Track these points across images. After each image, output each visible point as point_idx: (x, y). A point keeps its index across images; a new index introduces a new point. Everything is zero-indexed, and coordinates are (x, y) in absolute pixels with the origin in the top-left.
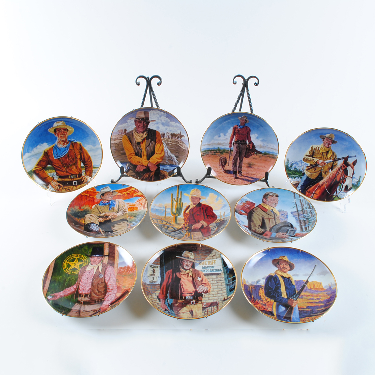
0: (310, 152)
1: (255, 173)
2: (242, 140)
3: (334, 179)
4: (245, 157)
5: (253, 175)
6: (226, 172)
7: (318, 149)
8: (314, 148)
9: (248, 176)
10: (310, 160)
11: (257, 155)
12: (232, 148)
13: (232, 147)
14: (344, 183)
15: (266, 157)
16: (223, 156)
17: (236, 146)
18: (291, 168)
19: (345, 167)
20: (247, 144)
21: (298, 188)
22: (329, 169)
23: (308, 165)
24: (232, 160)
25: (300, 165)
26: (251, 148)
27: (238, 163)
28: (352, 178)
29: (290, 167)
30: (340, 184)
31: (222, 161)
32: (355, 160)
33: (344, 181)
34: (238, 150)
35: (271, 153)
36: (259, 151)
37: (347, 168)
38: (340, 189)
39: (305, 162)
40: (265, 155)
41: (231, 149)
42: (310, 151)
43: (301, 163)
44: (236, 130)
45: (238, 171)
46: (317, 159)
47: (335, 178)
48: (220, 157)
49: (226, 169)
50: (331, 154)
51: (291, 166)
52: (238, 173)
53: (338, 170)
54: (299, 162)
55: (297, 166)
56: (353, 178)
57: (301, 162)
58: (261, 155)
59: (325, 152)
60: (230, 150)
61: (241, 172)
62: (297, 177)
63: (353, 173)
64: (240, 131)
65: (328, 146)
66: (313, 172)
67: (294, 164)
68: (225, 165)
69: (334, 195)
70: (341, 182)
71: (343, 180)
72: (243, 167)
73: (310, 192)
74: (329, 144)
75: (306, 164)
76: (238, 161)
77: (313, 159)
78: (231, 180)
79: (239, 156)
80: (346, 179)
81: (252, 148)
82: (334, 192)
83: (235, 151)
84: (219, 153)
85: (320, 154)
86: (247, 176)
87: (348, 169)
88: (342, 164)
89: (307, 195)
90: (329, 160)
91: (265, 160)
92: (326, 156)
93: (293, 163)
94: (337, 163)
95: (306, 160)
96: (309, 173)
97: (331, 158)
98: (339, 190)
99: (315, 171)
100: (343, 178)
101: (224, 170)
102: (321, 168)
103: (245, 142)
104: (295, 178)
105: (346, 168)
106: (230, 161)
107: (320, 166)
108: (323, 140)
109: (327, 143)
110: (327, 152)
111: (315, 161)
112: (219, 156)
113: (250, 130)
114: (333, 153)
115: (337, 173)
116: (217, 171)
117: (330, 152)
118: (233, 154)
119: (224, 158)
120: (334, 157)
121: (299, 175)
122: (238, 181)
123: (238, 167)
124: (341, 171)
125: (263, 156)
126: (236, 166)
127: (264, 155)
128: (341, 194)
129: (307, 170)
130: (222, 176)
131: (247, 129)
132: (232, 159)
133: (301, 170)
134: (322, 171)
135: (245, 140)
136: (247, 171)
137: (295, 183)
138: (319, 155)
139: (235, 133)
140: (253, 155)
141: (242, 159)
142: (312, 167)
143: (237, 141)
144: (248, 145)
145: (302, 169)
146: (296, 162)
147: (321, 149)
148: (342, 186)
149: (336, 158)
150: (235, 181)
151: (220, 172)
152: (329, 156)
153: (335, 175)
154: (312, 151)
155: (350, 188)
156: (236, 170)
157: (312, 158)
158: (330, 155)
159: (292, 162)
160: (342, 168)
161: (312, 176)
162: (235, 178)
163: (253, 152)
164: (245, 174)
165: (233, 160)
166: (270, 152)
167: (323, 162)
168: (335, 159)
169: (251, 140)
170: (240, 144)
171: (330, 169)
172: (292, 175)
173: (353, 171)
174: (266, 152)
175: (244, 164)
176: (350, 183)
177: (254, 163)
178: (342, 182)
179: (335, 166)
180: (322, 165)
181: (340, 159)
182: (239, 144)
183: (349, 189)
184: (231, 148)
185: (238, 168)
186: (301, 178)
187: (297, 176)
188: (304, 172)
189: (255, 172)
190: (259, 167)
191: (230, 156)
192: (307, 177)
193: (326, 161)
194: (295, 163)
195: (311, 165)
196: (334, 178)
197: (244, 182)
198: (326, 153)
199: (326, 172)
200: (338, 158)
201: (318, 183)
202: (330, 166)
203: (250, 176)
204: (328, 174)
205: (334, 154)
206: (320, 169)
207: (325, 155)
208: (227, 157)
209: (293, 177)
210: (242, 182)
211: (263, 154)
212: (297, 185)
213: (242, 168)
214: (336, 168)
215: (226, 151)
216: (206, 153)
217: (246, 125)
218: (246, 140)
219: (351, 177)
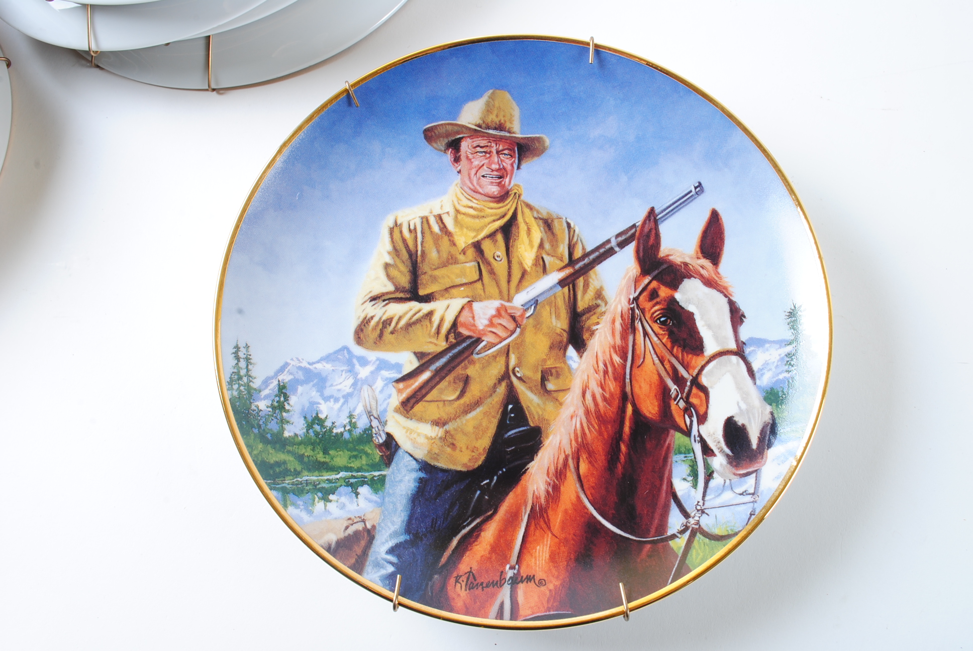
0: (387, 266)
3: (623, 410)
7: (436, 228)
8: (413, 231)
10: (409, 325)
14: (702, 419)
18: (283, 421)
19: (664, 292)
21: (369, 568)
22: (558, 348)
23: (398, 366)
25: (343, 383)
28: (740, 352)
29: (268, 418)
30: (678, 438)
32: (706, 216)
33: (694, 400)
37: (678, 296)
38: (694, 474)
39: (372, 355)
42: (388, 259)
43: (351, 371)
46: (456, 304)
47: (624, 397)
50: (538, 234)
51: (279, 407)
53: (624, 337)
54: (327, 367)
55: (327, 399)
56: (748, 350)
57: (350, 363)
59: (492, 236)
62: (344, 490)
63: (737, 316)
65: (499, 184)
66: (450, 410)
67: (300, 389)
69: (670, 532)
70: (679, 420)
71: (687, 401)
73: (485, 579)
74: (502, 173)
75: (383, 365)
77: (426, 307)
80: (704, 380)
82: (659, 511)
85: (461, 257)
87: (689, 301)
88: (637, 281)
89: (459, 604)
90: (538, 278)
92: (509, 262)
93: (285, 377)
94: (594, 284)
95: (381, 335)
96: (429, 431)
97: (547, 259)
98: (695, 485)
99: (466, 399)
100: (678, 380)
102: (502, 360)
104: (326, 494)
105: (672, 302)
107: (492, 345)
108: (457, 160)
109: (485, 171)
110: (508, 230)
111: (442, 320)
114: (548, 224)
115: (624, 358)
117: (525, 219)
120: (563, 249)
121: (355, 464)
124: (646, 334)
128: (718, 501)
129: (408, 405)
133: (362, 423)
134: (514, 379)
137: (342, 535)
138: (456, 268)
142: (440, 376)
145: (370, 414)
146: (306, 371)
147: (456, 221)
148: (698, 448)
149: (578, 253)
152: (526, 252)
153: (620, 378)
154: (405, 255)
155: (763, 432)
157: (415, 305)
158: (531, 241)
159: (282, 370)
160: (643, 311)
161: (453, 446)
167: (499, 313)
168: (572, 262)
171: (565, 350)
172: (297, 473)
173: (726, 300)
176: (745, 397)
178: (686, 410)
179: (591, 309)
180: (503, 334)
181: (605, 253)
183: (761, 440)
186: (378, 484)
187: (342, 474)
188: (389, 429)
192: (425, 466)
193: (521, 299)
194: (300, 375)
195: (425, 360)
196: (616, 402)
198: (500, 237)
199: (544, 379)
200: (589, 249)
201: (518, 489)
202: (561, 324)
204: (566, 390)
205: (556, 224)
206: (497, 369)
207: (501, 252)
209: (315, 487)
212: (358, 550)
214: (607, 318)
219: (733, 346)
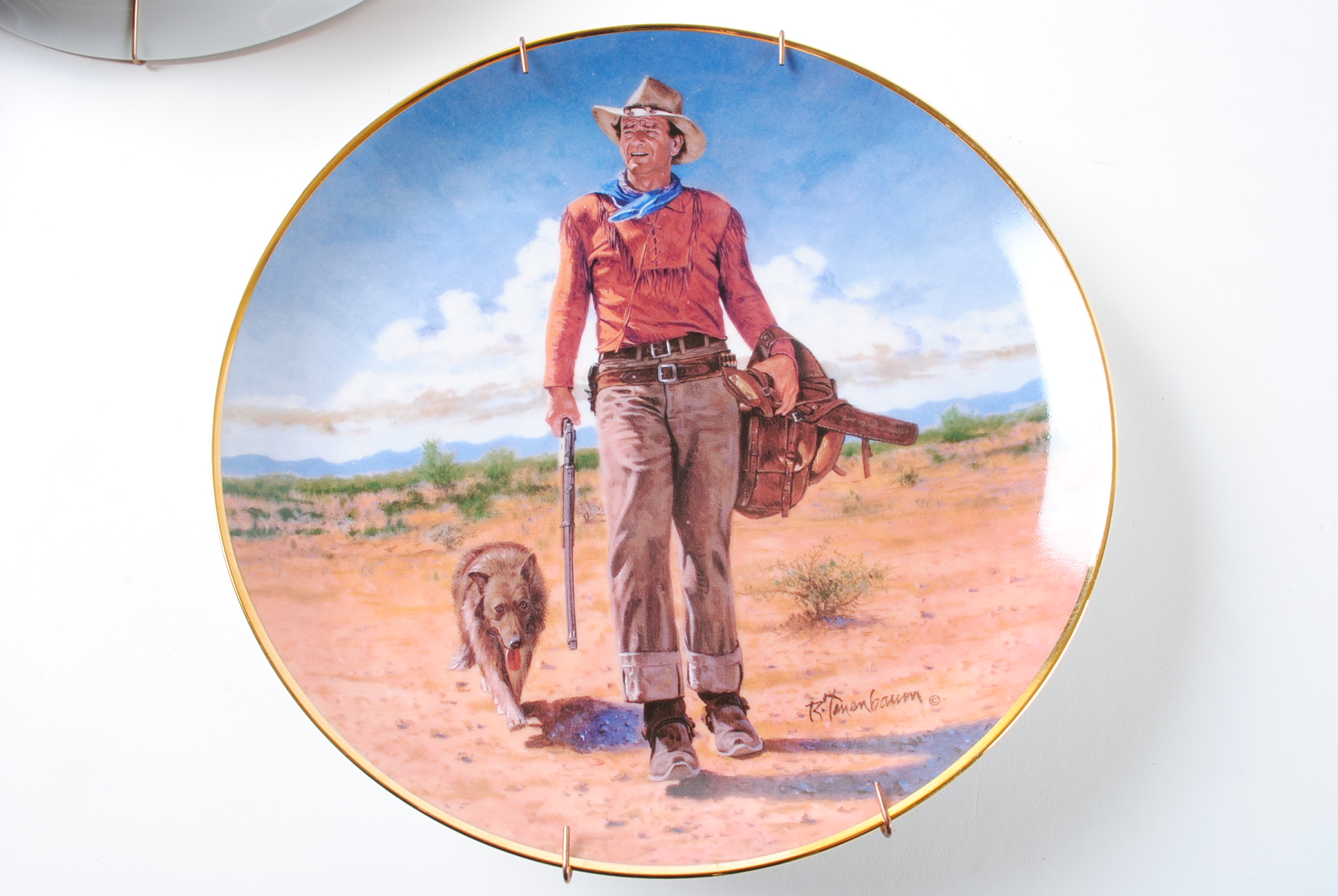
1: (914, 678)
2: (673, 332)
4: (743, 511)
5: (891, 711)
6: (547, 727)
9: (840, 734)
11: (874, 463)
12: (589, 431)
13: (587, 420)
15: (975, 466)
16: (487, 533)
17: (624, 400)
20: (742, 365)
24: (604, 568)
26: (788, 404)
27: (680, 601)
31: (493, 599)
34: (657, 439)
35: (1014, 408)
36: (882, 421)
40: (961, 448)
41: (578, 447)
44: (600, 243)
45: (705, 695)
48: (455, 559)
49: (551, 700)
52: (701, 727)
58: (917, 448)
60: (562, 459)
61: (745, 707)
64: (638, 240)
68: (534, 640)
72: (748, 629)
76: (681, 574)
78: (635, 826)
79: (681, 509)
81: (800, 397)
83: (629, 462)
84: (449, 509)
86: (817, 735)
91: (982, 503)
101: (528, 710)
103: (707, 350)
106: (579, 590)
112: (450, 545)
113: (735, 220)
116: (439, 724)
118: (603, 498)
119: (505, 555)
122: (723, 816)
123: (697, 647)
125: (938, 459)
126: (665, 641)
127: (945, 449)
130: (514, 788)
131: (699, 218)
132: (595, 554)
135: (713, 332)
136: (811, 674)
139: (591, 270)
140: (831, 475)
141: (712, 544)
143: (627, 352)
144: (751, 375)
150: (679, 821)
151: (476, 734)
156: (673, 694)
162: (672, 791)
163: (821, 433)
164: (791, 715)
165: (616, 568)
166: (1006, 399)
169: (766, 315)
170: (668, 373)
174: (964, 411)
175: (750, 590)
177: (870, 563)
182: (647, 375)
184: (573, 437)
185: (686, 656)
189: (904, 672)
190: (933, 601)
191: (578, 520)
197: (798, 816)
203: (855, 733)
208: (543, 544)
210: (782, 819)
211: (932, 435)
213: (735, 646)
215: (518, 477)
216: (286, 514)
217: (685, 183)
218: (719, 325)
